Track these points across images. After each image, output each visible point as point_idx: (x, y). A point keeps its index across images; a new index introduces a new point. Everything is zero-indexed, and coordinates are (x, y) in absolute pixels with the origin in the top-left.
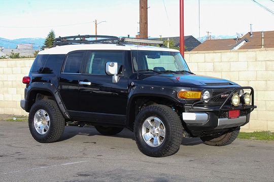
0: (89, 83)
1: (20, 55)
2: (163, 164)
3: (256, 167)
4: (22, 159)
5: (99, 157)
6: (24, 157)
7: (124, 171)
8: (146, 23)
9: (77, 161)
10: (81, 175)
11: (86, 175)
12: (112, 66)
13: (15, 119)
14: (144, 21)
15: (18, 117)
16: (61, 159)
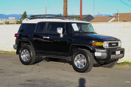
0: (48, 38)
1: (9, 23)
2: (68, 76)
3: (111, 78)
4: (2, 72)
5: (39, 72)
6: (3, 71)
7: (49, 79)
8: (67, 9)
9: (28, 74)
10: (28, 81)
11: (30, 81)
12: (60, 29)
13: (3, 53)
14: (65, 8)
15: (5, 52)
16: (20, 73)
